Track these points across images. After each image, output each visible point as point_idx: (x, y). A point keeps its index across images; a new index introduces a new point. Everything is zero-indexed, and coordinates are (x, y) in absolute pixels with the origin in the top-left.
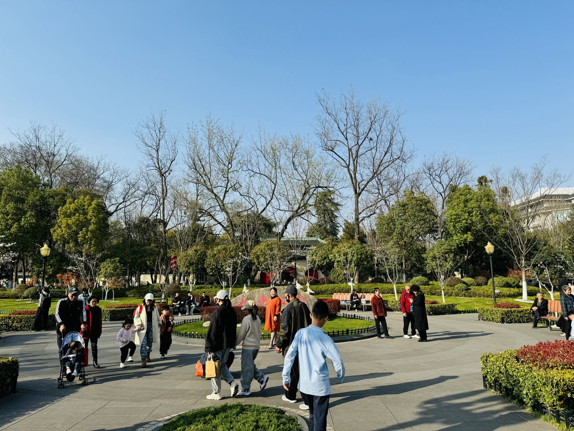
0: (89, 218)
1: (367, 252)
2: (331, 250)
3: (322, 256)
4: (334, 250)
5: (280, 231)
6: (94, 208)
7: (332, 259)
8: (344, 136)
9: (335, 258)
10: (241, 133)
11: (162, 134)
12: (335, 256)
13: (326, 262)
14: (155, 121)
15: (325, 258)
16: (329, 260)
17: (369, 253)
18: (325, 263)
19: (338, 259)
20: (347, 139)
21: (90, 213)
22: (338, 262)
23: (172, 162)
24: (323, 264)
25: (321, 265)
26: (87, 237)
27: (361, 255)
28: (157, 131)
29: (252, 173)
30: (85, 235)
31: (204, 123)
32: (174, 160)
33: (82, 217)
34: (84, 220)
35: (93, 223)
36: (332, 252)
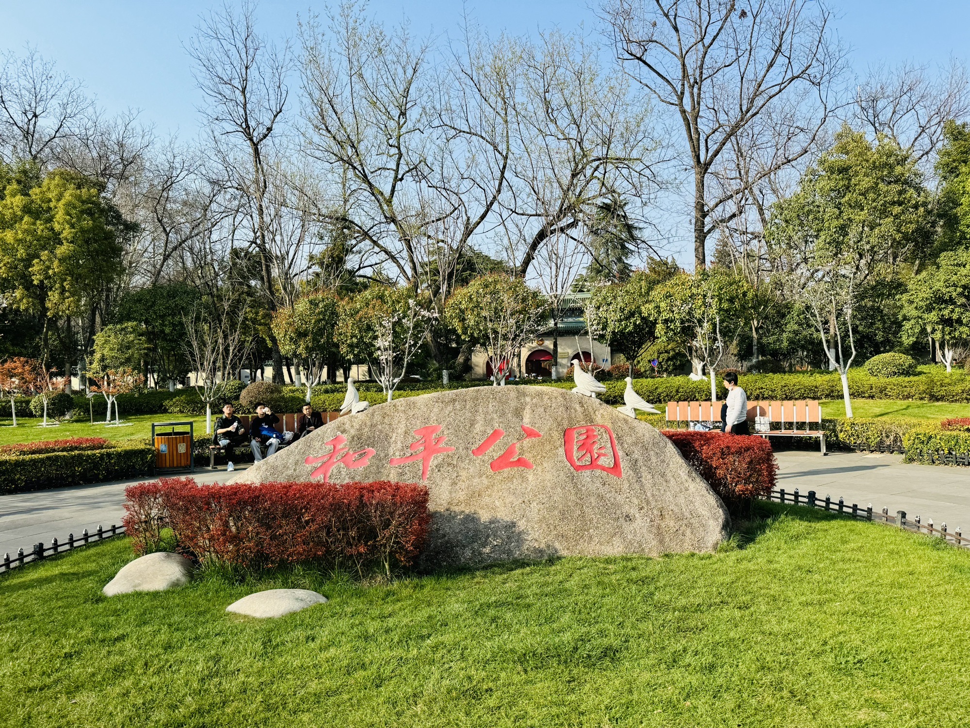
0: (57, 227)
1: (745, 294)
2: (648, 293)
3: (622, 310)
4: (653, 293)
5: (518, 264)
6: (69, 204)
7: (649, 315)
8: (670, 21)
9: (659, 312)
10: (425, 40)
11: (251, 51)
12: (658, 307)
13: (635, 324)
14: (235, 22)
15: (632, 314)
16: (643, 319)
17: (750, 295)
18: (631, 328)
19: (665, 315)
20: (676, 29)
21: (60, 215)
22: (666, 321)
23: (275, 116)
24: (625, 328)
25: (621, 332)
26: (50, 272)
27: (731, 300)
28: (241, 46)
29: (452, 132)
30: (49, 268)
31: (336, 11)
32: (281, 111)
33: (40, 226)
34: (46, 233)
35: (66, 239)
36: (650, 298)
